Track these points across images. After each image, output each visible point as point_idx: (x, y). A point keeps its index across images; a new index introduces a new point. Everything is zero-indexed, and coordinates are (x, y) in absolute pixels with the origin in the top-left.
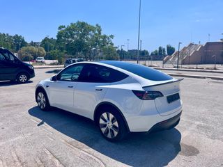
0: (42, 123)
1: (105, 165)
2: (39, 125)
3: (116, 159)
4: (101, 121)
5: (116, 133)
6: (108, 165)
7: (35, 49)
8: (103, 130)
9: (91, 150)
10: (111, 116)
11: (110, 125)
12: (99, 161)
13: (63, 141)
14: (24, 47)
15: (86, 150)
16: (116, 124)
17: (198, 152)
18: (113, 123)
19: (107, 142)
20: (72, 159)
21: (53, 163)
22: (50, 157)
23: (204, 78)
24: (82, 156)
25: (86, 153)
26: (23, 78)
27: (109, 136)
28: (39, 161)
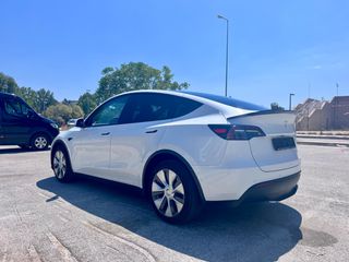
0: (54, 198)
1: (155, 258)
2: (48, 201)
3: (178, 251)
4: (155, 188)
5: (180, 206)
6: (162, 259)
7: (69, 109)
8: (158, 203)
9: (134, 236)
10: (172, 175)
11: (169, 193)
12: (145, 253)
13: (85, 223)
14: (52, 107)
15: (125, 236)
16: (180, 188)
17: (335, 241)
18: (174, 187)
19: (164, 224)
20: (94, 249)
21: (58, 255)
22: (56, 245)
23: (335, 145)
24: (115, 245)
25: (123, 241)
26: (40, 142)
27: (169, 213)
28: (33, 251)
